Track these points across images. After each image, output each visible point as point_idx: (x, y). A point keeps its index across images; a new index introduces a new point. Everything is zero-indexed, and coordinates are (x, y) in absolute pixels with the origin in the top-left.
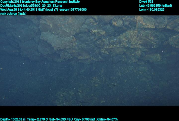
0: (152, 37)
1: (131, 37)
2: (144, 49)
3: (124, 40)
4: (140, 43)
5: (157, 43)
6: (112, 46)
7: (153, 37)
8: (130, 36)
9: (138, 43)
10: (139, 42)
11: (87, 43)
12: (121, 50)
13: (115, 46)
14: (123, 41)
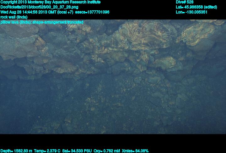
0: (159, 32)
1: (131, 33)
2: (152, 50)
3: (122, 39)
4: (145, 42)
5: (166, 41)
6: (106, 49)
7: (161, 32)
8: (128, 33)
9: (141, 42)
10: (143, 41)
11: (65, 47)
12: (120, 55)
13: (110, 49)
14: (121, 41)
